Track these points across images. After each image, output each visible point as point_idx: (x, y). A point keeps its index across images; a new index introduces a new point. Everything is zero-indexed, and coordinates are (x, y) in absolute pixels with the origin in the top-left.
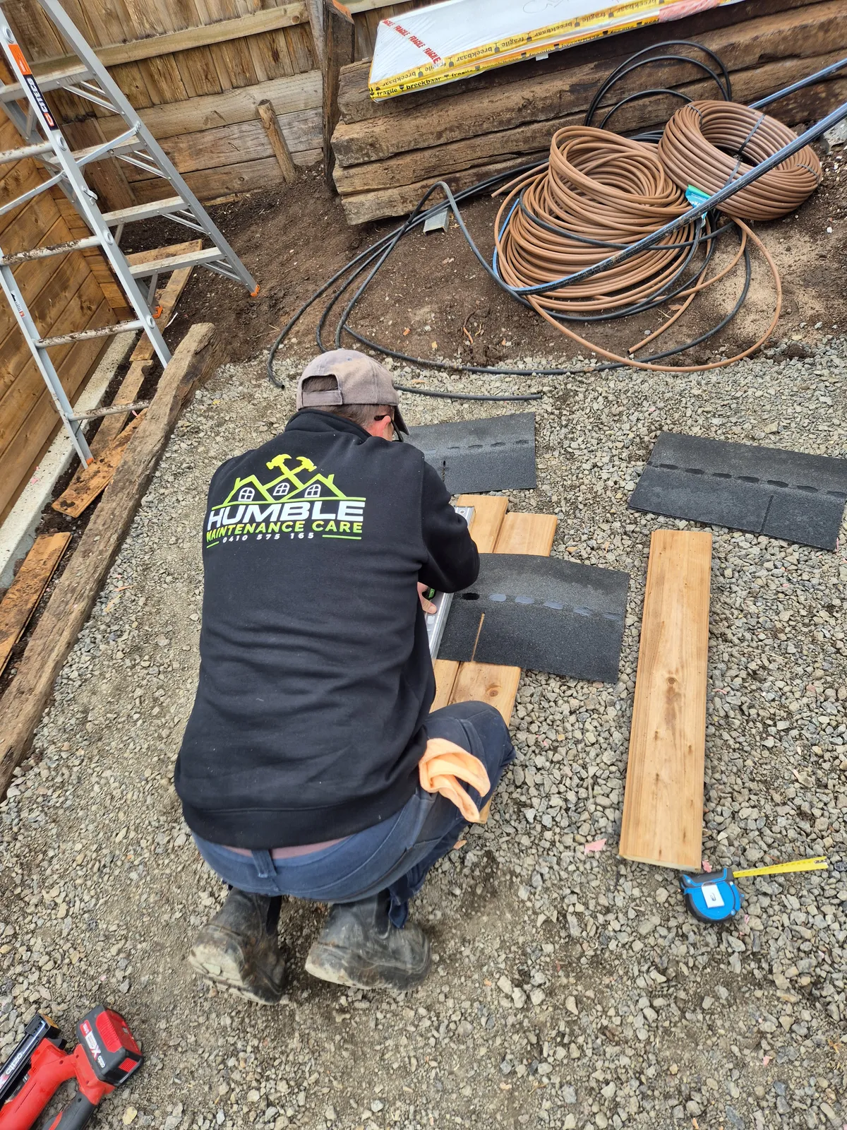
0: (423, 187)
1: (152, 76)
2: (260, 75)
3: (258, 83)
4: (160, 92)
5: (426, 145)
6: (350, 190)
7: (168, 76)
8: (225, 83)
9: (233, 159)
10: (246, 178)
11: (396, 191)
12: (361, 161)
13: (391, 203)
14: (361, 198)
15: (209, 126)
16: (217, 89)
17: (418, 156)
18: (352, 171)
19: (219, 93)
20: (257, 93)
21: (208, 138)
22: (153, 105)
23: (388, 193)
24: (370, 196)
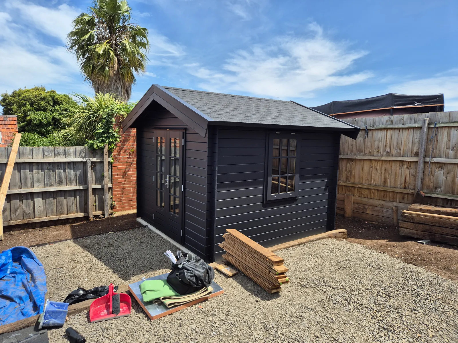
0: (424, 233)
1: (370, 192)
2: (398, 201)
3: (396, 202)
4: (371, 196)
5: (427, 223)
6: (402, 226)
7: (374, 193)
8: (387, 199)
9: (382, 215)
10: (383, 220)
11: (415, 231)
12: (408, 221)
13: (413, 233)
14: (405, 229)
15: (379, 206)
16: (385, 200)
17: (424, 226)
18: (405, 222)
19: (385, 201)
20: (395, 204)
21: (378, 209)
22: (368, 198)
23: (413, 231)
24: (408, 230)
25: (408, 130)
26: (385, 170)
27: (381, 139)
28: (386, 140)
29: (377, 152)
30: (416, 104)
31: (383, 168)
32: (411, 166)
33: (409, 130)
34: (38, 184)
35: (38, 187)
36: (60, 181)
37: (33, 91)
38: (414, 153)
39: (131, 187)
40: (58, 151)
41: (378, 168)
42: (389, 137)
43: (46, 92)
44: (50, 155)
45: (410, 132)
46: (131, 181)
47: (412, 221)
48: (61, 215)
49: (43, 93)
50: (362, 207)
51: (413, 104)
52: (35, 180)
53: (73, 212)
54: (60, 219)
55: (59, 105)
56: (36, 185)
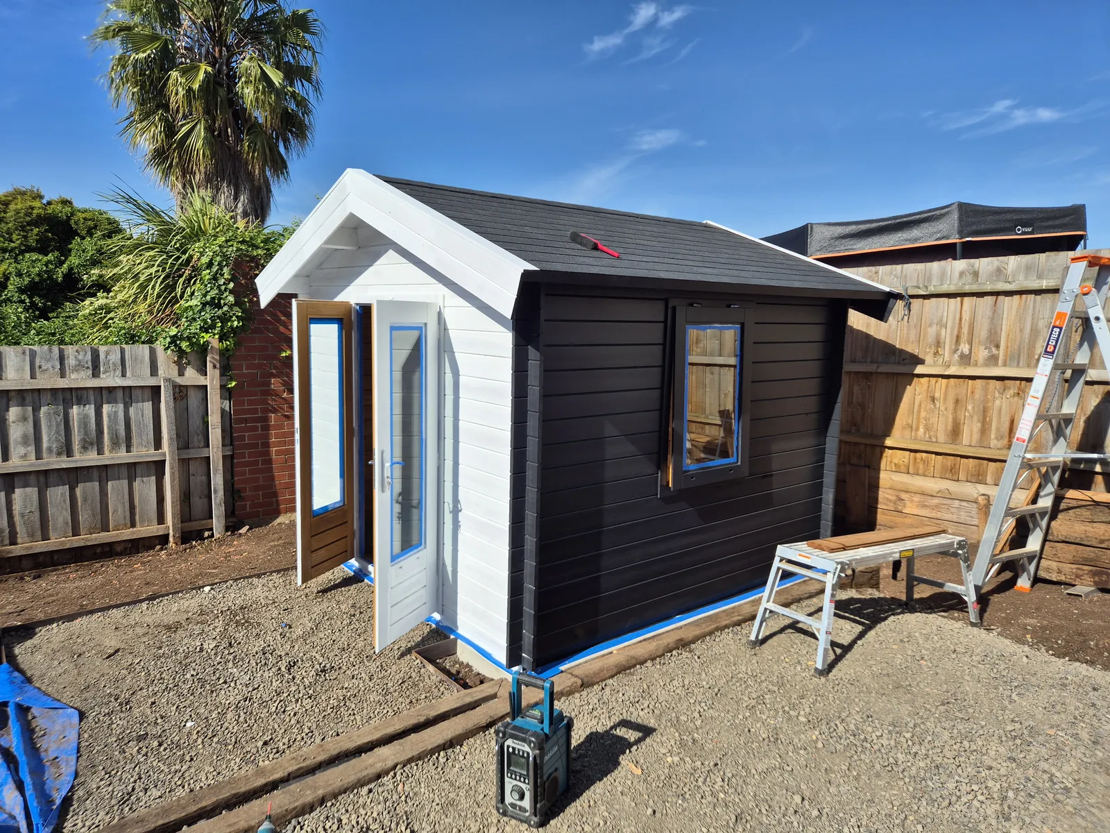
1: (916, 459)
2: (990, 480)
3: (986, 483)
4: (917, 468)
7: (925, 462)
8: (962, 477)
9: (947, 518)
11: (1054, 563)
13: (1048, 569)
15: (939, 495)
16: (956, 478)
17: (1080, 548)
19: (954, 480)
20: (982, 489)
21: (935, 501)
22: (909, 473)
23: (1049, 563)
25: (1020, 297)
26: (957, 401)
27: (945, 318)
28: (960, 323)
29: (935, 354)
30: (1019, 230)
31: (951, 397)
33: (1024, 297)
34: (23, 450)
35: (25, 457)
36: (87, 442)
37: (10, 198)
38: (1037, 357)
40: (80, 357)
41: (937, 395)
42: (966, 316)
43: (45, 201)
45: (1026, 302)
48: (91, 534)
49: (37, 204)
51: (1011, 230)
52: (15, 441)
53: (125, 525)
54: (89, 544)
56: (17, 451)
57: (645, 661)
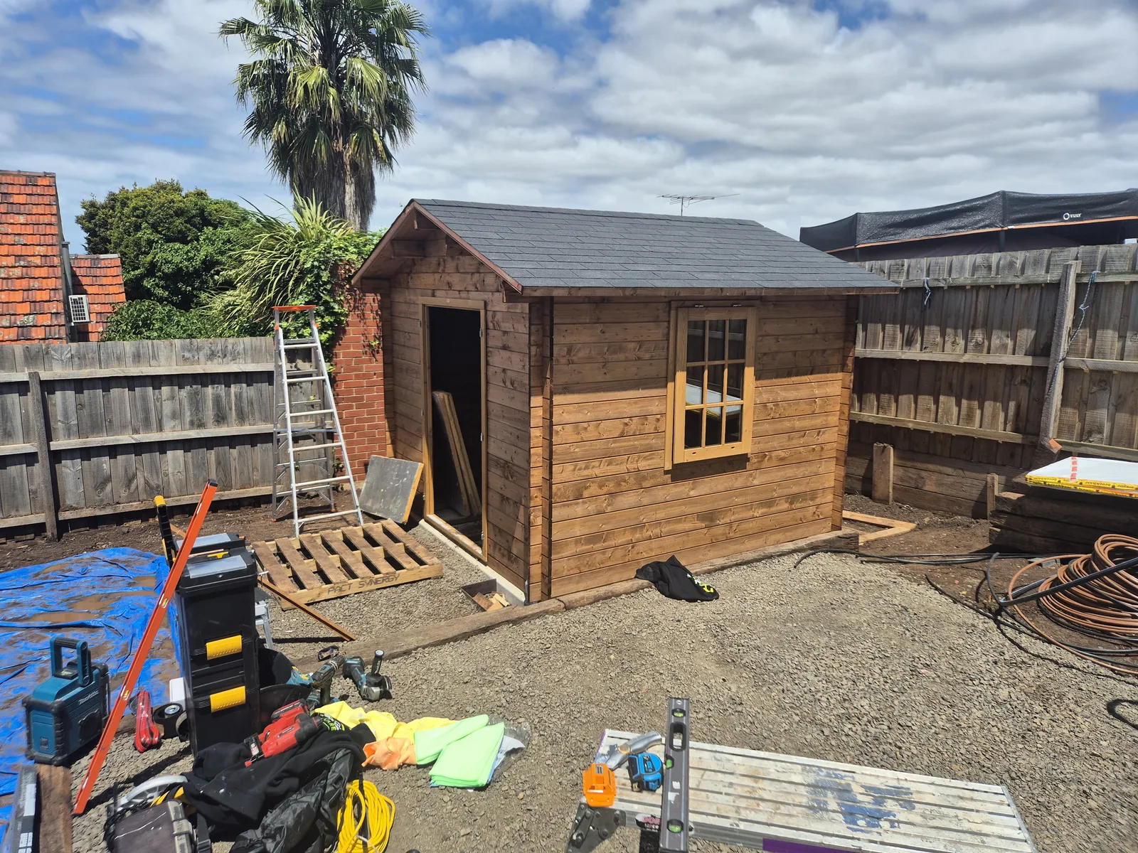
0: (1047, 541)
1: (935, 441)
2: (999, 461)
3: (996, 464)
4: (935, 449)
6: (998, 523)
7: (943, 443)
8: (975, 458)
10: (963, 508)
11: (1027, 536)
15: (954, 474)
16: (970, 459)
19: (968, 461)
20: (992, 469)
22: (928, 453)
23: (1023, 535)
24: (1009, 532)
25: (1029, 289)
26: (971, 387)
27: (962, 310)
28: (975, 315)
29: (953, 343)
30: (1066, 217)
31: (966, 383)
32: (1034, 378)
33: (1032, 290)
34: (172, 423)
35: (173, 429)
36: (219, 416)
37: (154, 192)
38: (1042, 347)
39: (376, 427)
40: (213, 348)
41: (954, 381)
42: (981, 307)
43: (183, 194)
44: (196, 358)
45: (1034, 294)
46: (375, 412)
47: (1019, 513)
48: (224, 490)
49: (176, 197)
50: (914, 477)
51: (1058, 216)
52: (166, 415)
53: (250, 484)
54: (223, 498)
55: (215, 227)
56: (168, 424)
57: (621, 595)
